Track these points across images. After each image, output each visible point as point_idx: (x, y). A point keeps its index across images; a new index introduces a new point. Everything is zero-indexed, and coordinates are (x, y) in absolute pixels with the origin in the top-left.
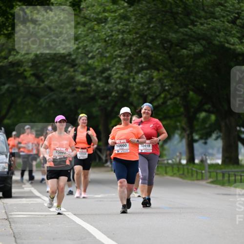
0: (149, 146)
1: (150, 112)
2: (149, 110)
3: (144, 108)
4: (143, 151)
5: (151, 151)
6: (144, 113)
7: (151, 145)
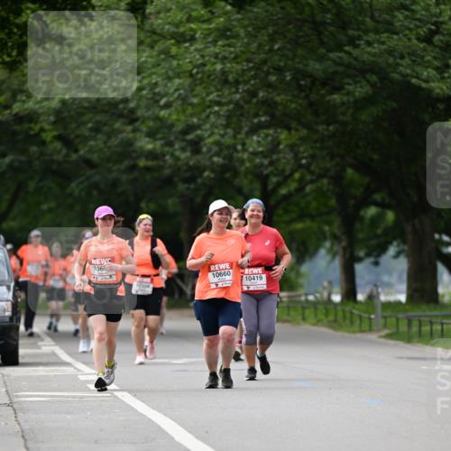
0: (261, 278)
1: (261, 214)
2: (259, 211)
3: (251, 208)
4: (251, 288)
5: (265, 287)
6: (252, 216)
7: (264, 276)
